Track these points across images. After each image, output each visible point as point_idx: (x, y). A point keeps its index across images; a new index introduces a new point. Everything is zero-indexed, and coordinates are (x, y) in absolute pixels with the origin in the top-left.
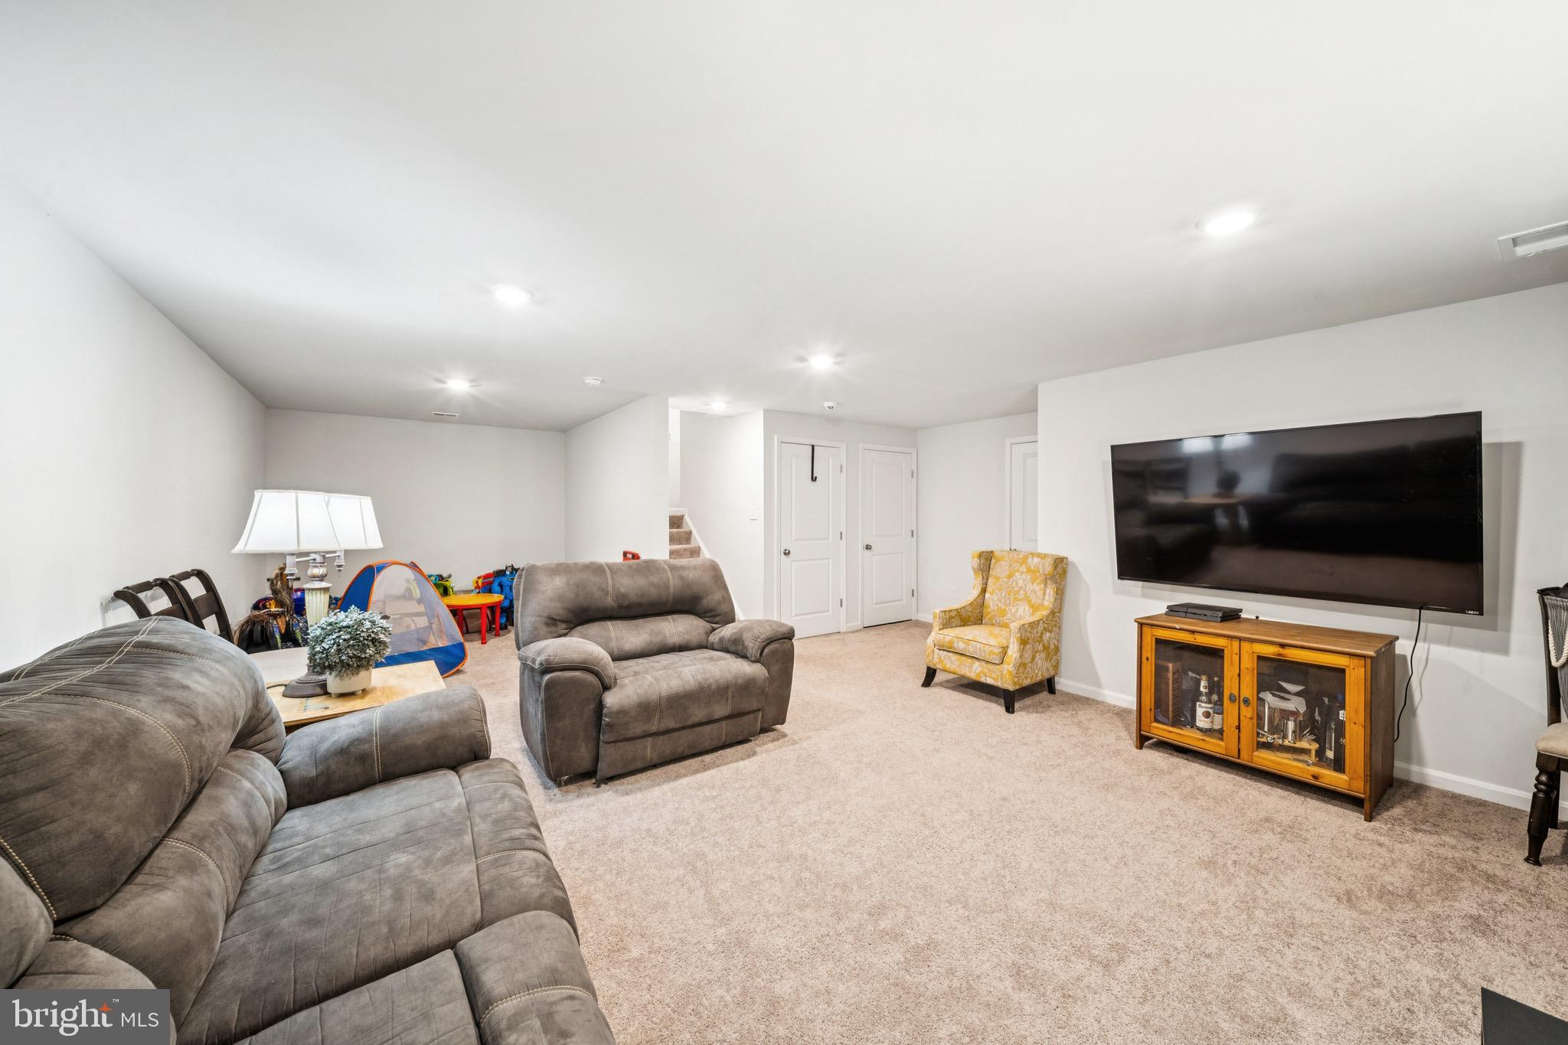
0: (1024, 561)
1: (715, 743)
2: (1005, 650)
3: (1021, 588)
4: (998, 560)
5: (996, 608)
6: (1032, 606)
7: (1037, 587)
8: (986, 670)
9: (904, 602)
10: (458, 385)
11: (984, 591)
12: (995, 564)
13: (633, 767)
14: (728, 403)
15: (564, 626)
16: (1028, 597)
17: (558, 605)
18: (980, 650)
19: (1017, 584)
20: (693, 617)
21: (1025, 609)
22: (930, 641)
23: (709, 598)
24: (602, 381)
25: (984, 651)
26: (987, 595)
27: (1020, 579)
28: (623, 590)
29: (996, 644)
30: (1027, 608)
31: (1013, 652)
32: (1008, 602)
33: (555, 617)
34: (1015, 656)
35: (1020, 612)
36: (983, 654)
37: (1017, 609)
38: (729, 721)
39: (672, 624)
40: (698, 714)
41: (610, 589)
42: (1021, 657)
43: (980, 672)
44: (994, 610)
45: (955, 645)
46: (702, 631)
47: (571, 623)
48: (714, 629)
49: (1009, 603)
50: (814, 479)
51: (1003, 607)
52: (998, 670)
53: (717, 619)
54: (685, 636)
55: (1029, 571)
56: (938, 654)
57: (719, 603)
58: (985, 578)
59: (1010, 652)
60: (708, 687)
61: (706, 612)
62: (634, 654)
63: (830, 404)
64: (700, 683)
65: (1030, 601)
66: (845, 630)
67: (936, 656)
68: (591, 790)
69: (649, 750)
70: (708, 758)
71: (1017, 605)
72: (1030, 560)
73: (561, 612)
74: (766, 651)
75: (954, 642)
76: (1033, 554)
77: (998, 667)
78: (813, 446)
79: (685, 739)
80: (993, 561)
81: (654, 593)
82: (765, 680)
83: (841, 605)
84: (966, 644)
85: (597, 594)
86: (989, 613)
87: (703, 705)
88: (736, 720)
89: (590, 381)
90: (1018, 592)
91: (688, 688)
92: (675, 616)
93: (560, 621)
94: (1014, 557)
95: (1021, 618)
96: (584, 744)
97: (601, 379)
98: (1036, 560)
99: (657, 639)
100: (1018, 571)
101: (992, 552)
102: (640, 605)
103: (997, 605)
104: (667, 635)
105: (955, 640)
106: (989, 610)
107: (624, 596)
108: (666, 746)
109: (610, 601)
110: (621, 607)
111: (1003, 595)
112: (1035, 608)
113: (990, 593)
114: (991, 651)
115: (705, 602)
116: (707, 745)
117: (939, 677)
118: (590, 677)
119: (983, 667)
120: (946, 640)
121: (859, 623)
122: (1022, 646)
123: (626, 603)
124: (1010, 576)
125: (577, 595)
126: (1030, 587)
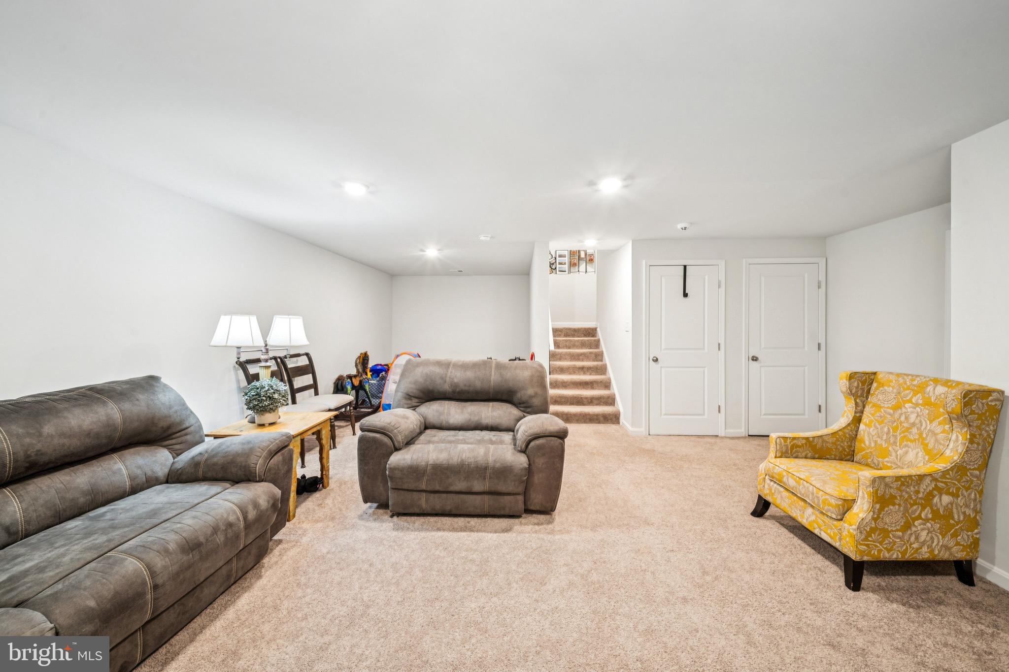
0: (920, 389)
1: (478, 511)
2: (847, 505)
3: (913, 424)
4: (881, 385)
5: (873, 445)
6: (928, 452)
7: (938, 427)
8: (820, 521)
9: (806, 416)
10: (432, 253)
11: (857, 420)
12: (877, 389)
13: (411, 511)
14: (598, 240)
15: (417, 400)
16: (924, 439)
17: (413, 386)
18: (813, 494)
19: (907, 418)
20: (509, 406)
21: (917, 454)
22: (762, 466)
23: (523, 392)
24: (492, 237)
25: (818, 498)
26: (862, 426)
27: (912, 412)
28: (456, 380)
29: (836, 494)
30: (920, 454)
31: (861, 510)
32: (892, 440)
33: (411, 394)
34: (862, 515)
35: (911, 456)
36: (816, 500)
37: (907, 452)
38: (490, 496)
39: (490, 409)
40: (460, 485)
41: (448, 379)
42: (875, 519)
43: (814, 521)
44: (869, 447)
45: (785, 479)
46: (513, 417)
47: (424, 399)
48: (525, 417)
49: (895, 443)
50: (685, 295)
51: (884, 445)
52: (836, 527)
53: (529, 410)
54: (497, 420)
55: (927, 403)
56: (769, 485)
57: (531, 397)
58: (860, 404)
59: (856, 509)
60: (468, 465)
61: (520, 404)
62: (456, 426)
63: (683, 225)
64: (462, 460)
65: (927, 445)
66: (723, 435)
67: (766, 486)
68: (387, 517)
69: (424, 502)
70: (473, 521)
71: (906, 446)
72: (930, 389)
73: (415, 391)
74: (532, 444)
75: (784, 476)
76: (936, 381)
77: (835, 523)
78: (685, 267)
79: (449, 501)
80: (875, 385)
81: (478, 385)
82: (522, 469)
83: (719, 411)
84: (796, 482)
85: (439, 381)
86: (863, 450)
87: (463, 479)
88: (495, 497)
89: (482, 238)
90: (908, 429)
91: (451, 462)
92: (495, 404)
93: (414, 397)
94: (905, 383)
95: (910, 465)
96: (381, 485)
97: (490, 236)
98: (940, 389)
99: (475, 419)
100: (910, 401)
101: (875, 373)
102: (468, 392)
103: (876, 442)
104: (483, 417)
105: (785, 473)
106: (863, 445)
107: (456, 385)
108: (437, 502)
109: (446, 387)
110: (454, 392)
111: (886, 430)
112: (933, 455)
113: (866, 425)
114: (826, 500)
115: (519, 395)
116: (471, 510)
117: (772, 510)
118: (386, 440)
119: (817, 516)
120: (775, 471)
121: (743, 430)
122: (878, 506)
123: (458, 390)
124: (897, 408)
125: (426, 380)
126: (927, 426)
